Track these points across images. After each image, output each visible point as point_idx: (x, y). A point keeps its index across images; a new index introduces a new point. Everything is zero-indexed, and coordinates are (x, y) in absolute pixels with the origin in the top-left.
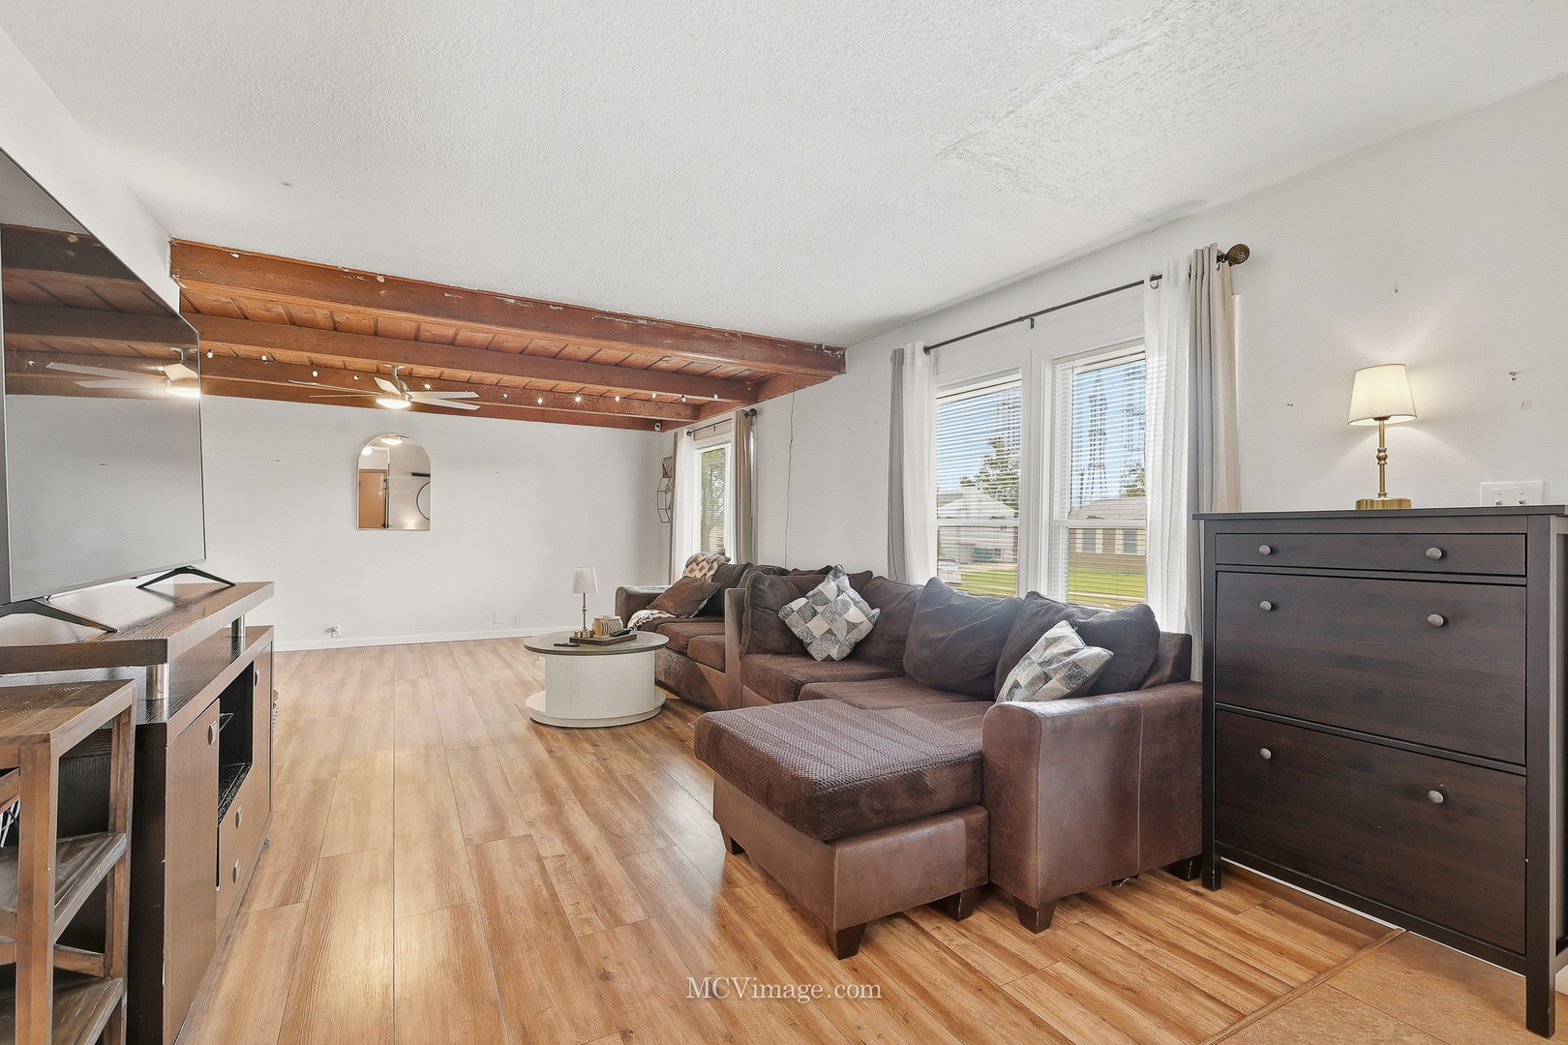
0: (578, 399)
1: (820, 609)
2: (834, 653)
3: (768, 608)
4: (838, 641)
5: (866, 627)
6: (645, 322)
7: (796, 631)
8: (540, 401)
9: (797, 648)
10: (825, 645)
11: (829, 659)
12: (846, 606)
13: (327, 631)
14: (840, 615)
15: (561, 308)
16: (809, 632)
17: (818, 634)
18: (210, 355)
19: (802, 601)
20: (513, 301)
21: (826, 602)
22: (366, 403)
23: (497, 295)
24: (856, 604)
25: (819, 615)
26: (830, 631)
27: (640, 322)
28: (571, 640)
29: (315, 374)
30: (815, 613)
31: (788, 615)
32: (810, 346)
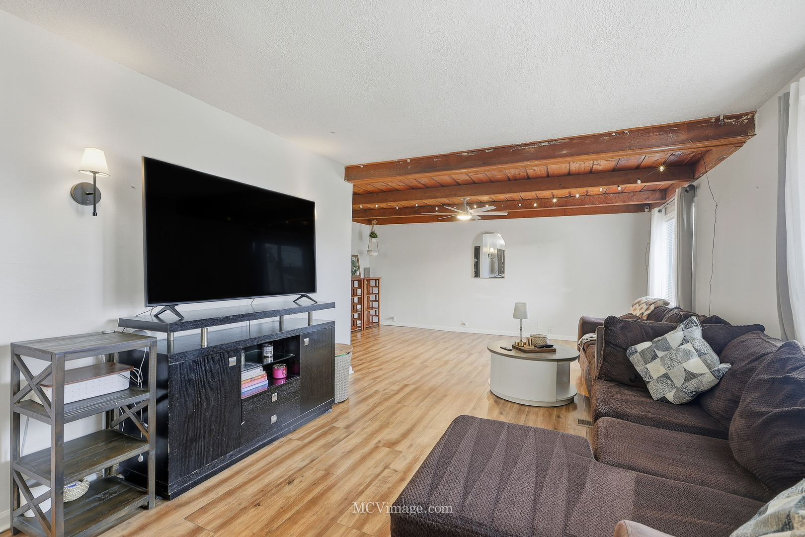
0: (555, 200)
1: (660, 354)
2: (670, 396)
3: (617, 346)
4: (673, 386)
5: (708, 380)
6: (546, 144)
7: (638, 369)
8: (535, 205)
9: (638, 384)
10: (660, 386)
11: (664, 401)
12: (687, 355)
13: (462, 324)
14: (680, 363)
15: (492, 150)
16: (647, 372)
17: (655, 376)
18: (397, 208)
19: (647, 344)
20: (466, 154)
21: (668, 348)
22: (451, 219)
23: (457, 153)
24: (700, 354)
25: (658, 360)
26: (666, 376)
27: (543, 144)
28: (513, 346)
29: (437, 209)
30: (655, 357)
31: (631, 354)
32: (707, 121)
